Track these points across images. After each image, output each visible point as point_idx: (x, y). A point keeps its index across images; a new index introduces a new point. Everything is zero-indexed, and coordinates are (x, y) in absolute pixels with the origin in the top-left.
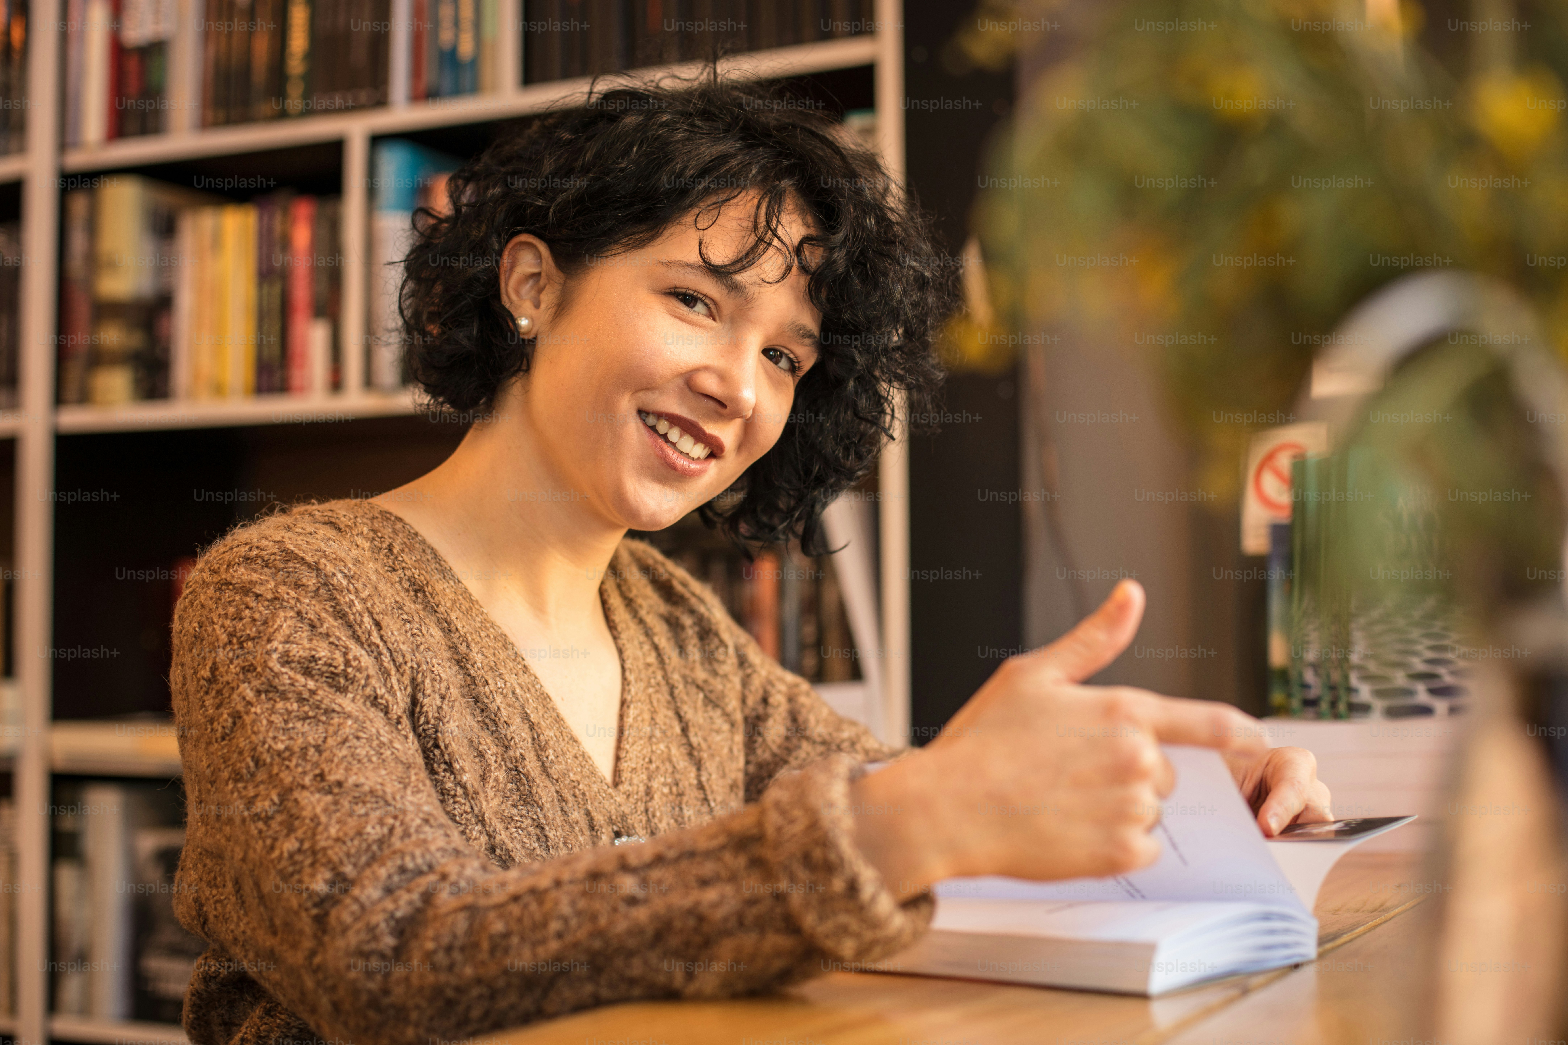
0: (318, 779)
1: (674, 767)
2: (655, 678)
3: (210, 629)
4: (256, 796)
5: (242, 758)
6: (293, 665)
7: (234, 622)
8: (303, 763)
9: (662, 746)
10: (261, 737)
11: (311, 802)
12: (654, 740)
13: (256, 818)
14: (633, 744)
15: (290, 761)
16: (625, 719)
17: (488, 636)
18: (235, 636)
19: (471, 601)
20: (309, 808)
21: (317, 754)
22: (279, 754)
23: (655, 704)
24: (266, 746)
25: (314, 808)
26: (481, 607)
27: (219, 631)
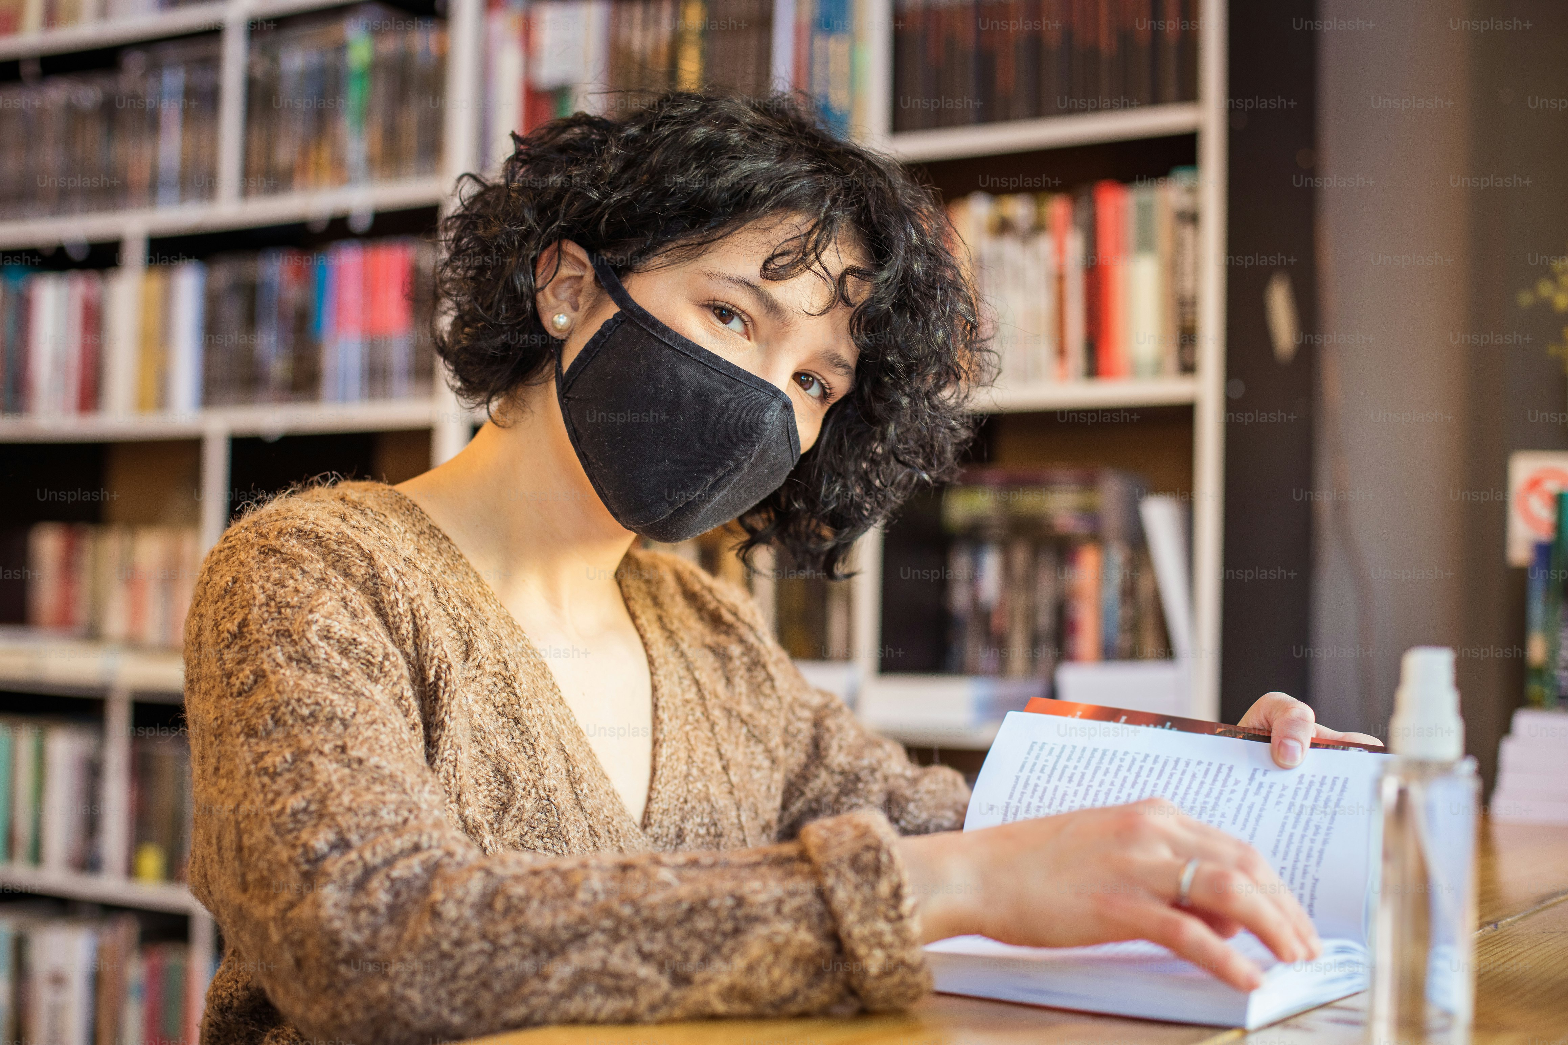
0: (339, 750)
1: (713, 807)
2: (693, 715)
3: (247, 587)
4: (268, 752)
5: (259, 714)
6: (332, 642)
7: (276, 587)
8: (326, 732)
9: (699, 785)
10: (285, 697)
11: (327, 770)
12: (691, 778)
13: (262, 772)
14: (666, 785)
15: (313, 726)
16: (658, 759)
17: (528, 662)
18: (274, 600)
19: (514, 626)
20: (325, 774)
21: (341, 727)
22: (303, 719)
23: (693, 741)
24: (290, 708)
25: (329, 775)
26: (523, 632)
27: (257, 590)
